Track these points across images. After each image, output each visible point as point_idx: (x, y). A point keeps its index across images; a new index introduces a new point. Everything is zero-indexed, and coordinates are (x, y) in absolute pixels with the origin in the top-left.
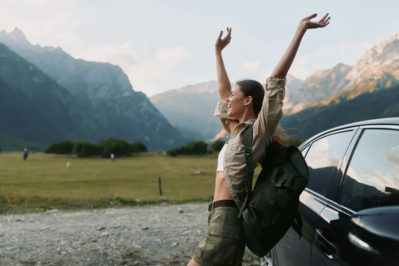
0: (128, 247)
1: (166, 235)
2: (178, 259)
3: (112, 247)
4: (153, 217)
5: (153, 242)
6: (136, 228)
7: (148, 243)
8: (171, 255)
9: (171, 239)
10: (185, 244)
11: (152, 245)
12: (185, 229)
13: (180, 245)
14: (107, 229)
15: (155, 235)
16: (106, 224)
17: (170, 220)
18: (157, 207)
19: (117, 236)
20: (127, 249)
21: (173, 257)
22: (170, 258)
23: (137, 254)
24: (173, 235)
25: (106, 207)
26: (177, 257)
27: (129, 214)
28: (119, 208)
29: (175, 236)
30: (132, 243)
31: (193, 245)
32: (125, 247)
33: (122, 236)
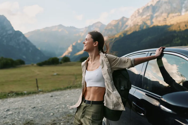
0: (26, 119)
1: (46, 109)
2: (55, 122)
3: (16, 120)
4: (37, 101)
5: (39, 115)
6: (28, 108)
7: (37, 115)
8: (51, 120)
9: (49, 111)
10: (57, 113)
11: (39, 116)
12: (56, 105)
13: (55, 114)
14: (11, 110)
15: (40, 111)
16: (9, 107)
17: (47, 101)
18: (37, 95)
19: (18, 113)
20: (25, 120)
21: (52, 121)
22: (51, 122)
23: (32, 122)
24: (50, 109)
25: (7, 98)
26: (54, 121)
27: (22, 100)
28: (15, 97)
29: (51, 110)
30: (28, 117)
31: (62, 114)
32: (24, 119)
33: (21, 113)
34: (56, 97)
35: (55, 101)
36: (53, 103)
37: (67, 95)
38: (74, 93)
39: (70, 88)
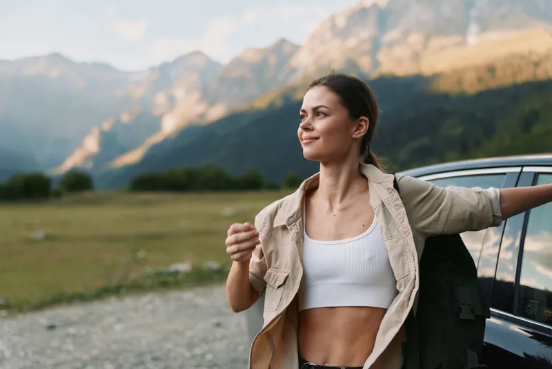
17: (35, 349)
34: (72, 330)
35: (70, 347)
36: (63, 357)
37: (111, 320)
38: (136, 310)
39: (116, 291)
